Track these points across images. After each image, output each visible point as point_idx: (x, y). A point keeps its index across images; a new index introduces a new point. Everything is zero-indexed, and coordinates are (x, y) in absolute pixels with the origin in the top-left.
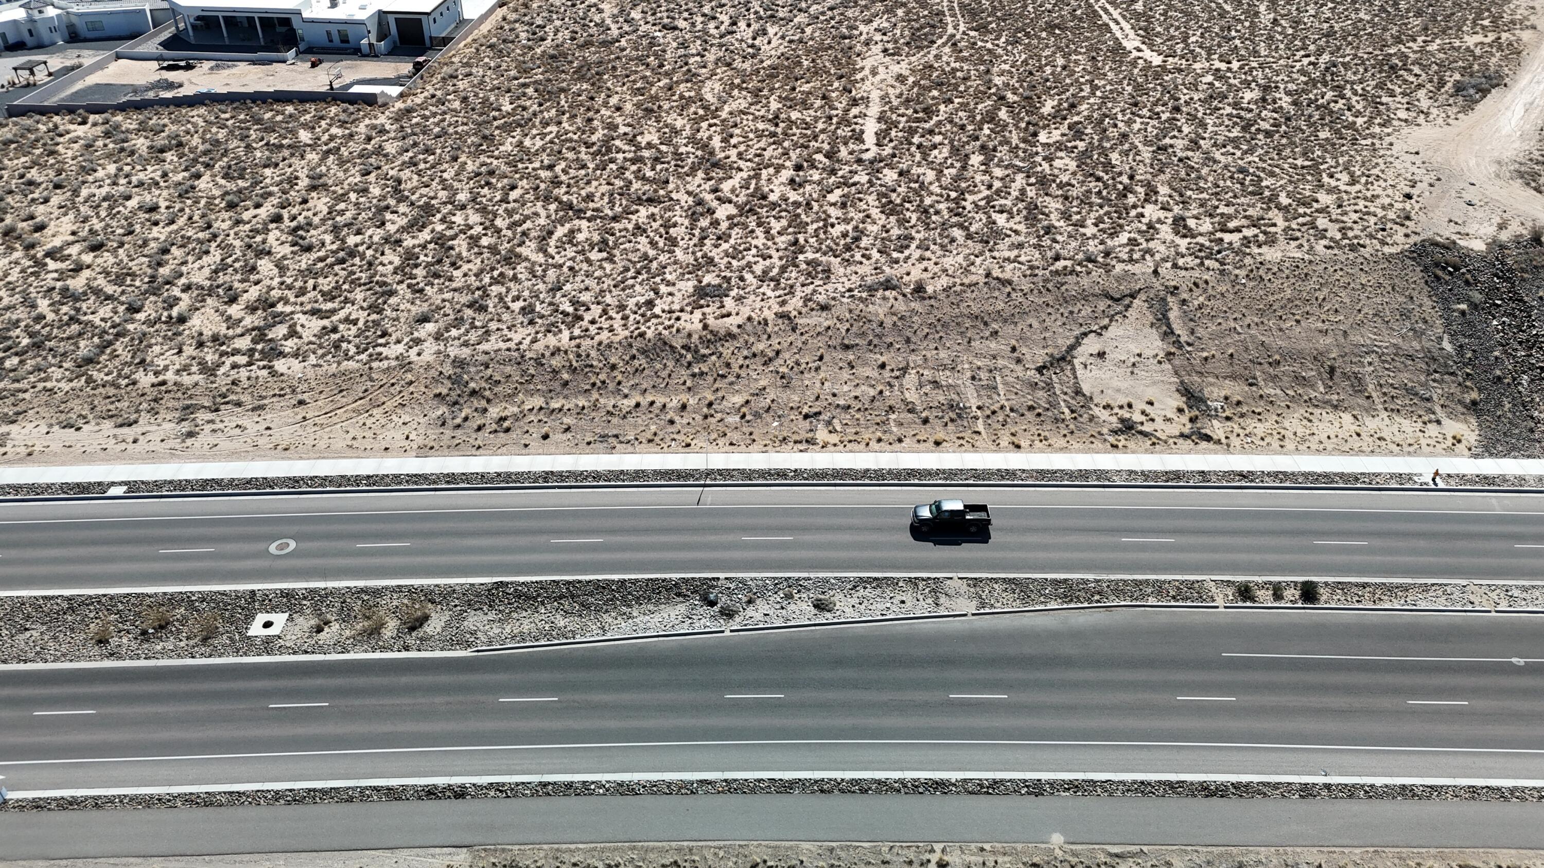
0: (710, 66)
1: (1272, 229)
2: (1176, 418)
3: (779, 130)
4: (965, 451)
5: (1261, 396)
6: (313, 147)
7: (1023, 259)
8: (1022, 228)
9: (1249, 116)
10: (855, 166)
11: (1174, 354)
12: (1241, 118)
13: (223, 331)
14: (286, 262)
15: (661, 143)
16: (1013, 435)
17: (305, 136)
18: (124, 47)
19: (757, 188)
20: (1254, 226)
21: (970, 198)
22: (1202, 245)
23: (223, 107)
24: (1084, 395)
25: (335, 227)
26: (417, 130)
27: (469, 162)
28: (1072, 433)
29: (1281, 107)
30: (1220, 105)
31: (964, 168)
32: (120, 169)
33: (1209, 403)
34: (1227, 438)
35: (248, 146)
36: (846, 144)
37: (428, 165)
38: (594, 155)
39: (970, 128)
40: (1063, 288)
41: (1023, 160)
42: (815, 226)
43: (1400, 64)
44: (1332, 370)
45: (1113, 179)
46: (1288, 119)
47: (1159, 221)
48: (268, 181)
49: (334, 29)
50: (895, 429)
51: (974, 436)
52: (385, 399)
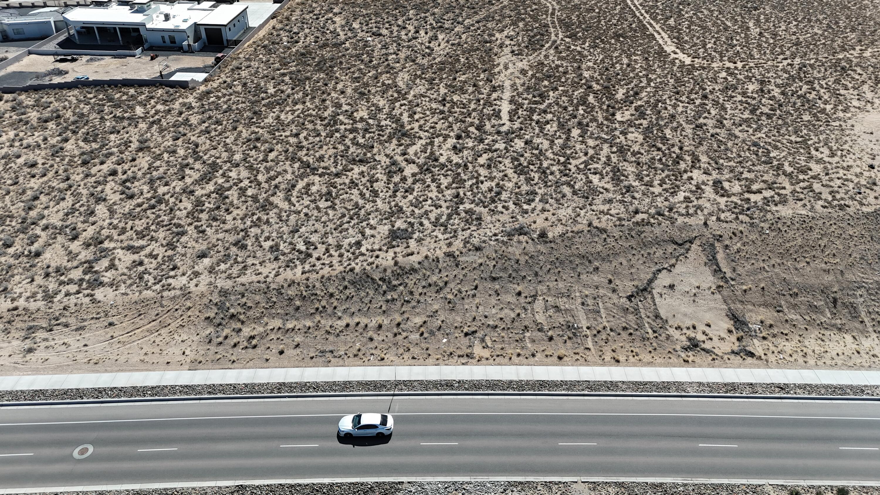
0: (402, 62)
1: (782, 192)
2: (727, 337)
3: (446, 109)
4: (580, 365)
5: (787, 321)
6: (144, 118)
7: (612, 212)
8: (609, 186)
9: (754, 102)
10: (496, 136)
11: (722, 287)
12: (748, 104)
13: (65, 263)
14: (115, 207)
15: (370, 118)
16: (614, 351)
17: (139, 111)
18: (35, 46)
19: (432, 153)
20: (770, 189)
21: (574, 162)
22: (736, 204)
23: (89, 90)
24: (662, 319)
25: (151, 180)
26: (212, 107)
27: (244, 131)
28: (655, 349)
29: (774, 96)
30: (733, 94)
31: (568, 139)
32: (17, 135)
33: (750, 326)
34: (765, 354)
35: (102, 118)
36: (489, 120)
37: (217, 133)
38: (326, 126)
39: (570, 109)
40: (642, 236)
41: (607, 134)
42: (470, 183)
43: (848, 66)
44: (835, 301)
45: (669, 149)
46: (781, 105)
47: (704, 183)
48: (111, 144)
49: (166, 35)
50: (529, 345)
51: (586, 351)
52: (170, 321)
